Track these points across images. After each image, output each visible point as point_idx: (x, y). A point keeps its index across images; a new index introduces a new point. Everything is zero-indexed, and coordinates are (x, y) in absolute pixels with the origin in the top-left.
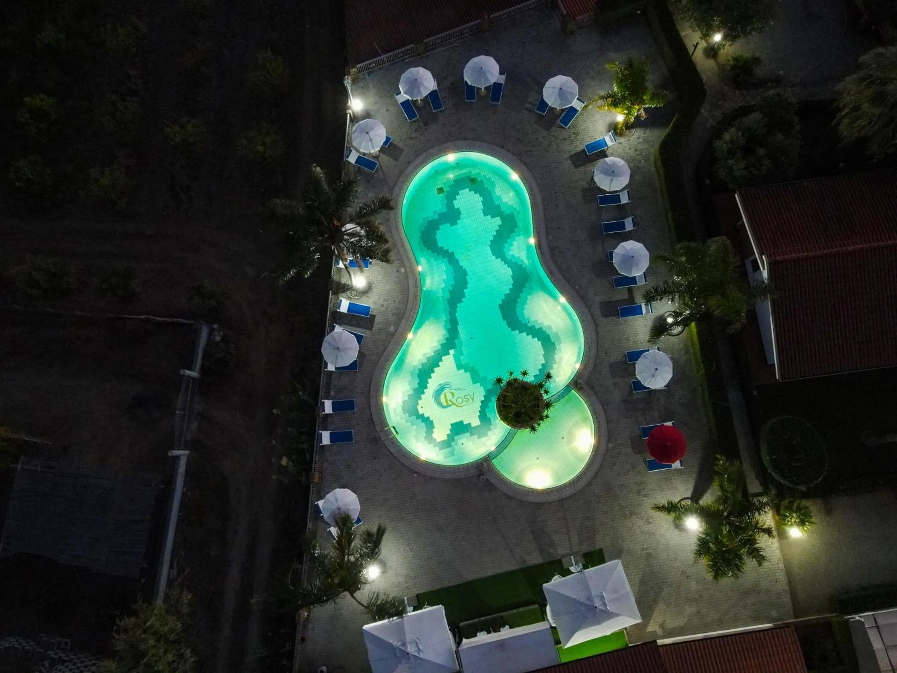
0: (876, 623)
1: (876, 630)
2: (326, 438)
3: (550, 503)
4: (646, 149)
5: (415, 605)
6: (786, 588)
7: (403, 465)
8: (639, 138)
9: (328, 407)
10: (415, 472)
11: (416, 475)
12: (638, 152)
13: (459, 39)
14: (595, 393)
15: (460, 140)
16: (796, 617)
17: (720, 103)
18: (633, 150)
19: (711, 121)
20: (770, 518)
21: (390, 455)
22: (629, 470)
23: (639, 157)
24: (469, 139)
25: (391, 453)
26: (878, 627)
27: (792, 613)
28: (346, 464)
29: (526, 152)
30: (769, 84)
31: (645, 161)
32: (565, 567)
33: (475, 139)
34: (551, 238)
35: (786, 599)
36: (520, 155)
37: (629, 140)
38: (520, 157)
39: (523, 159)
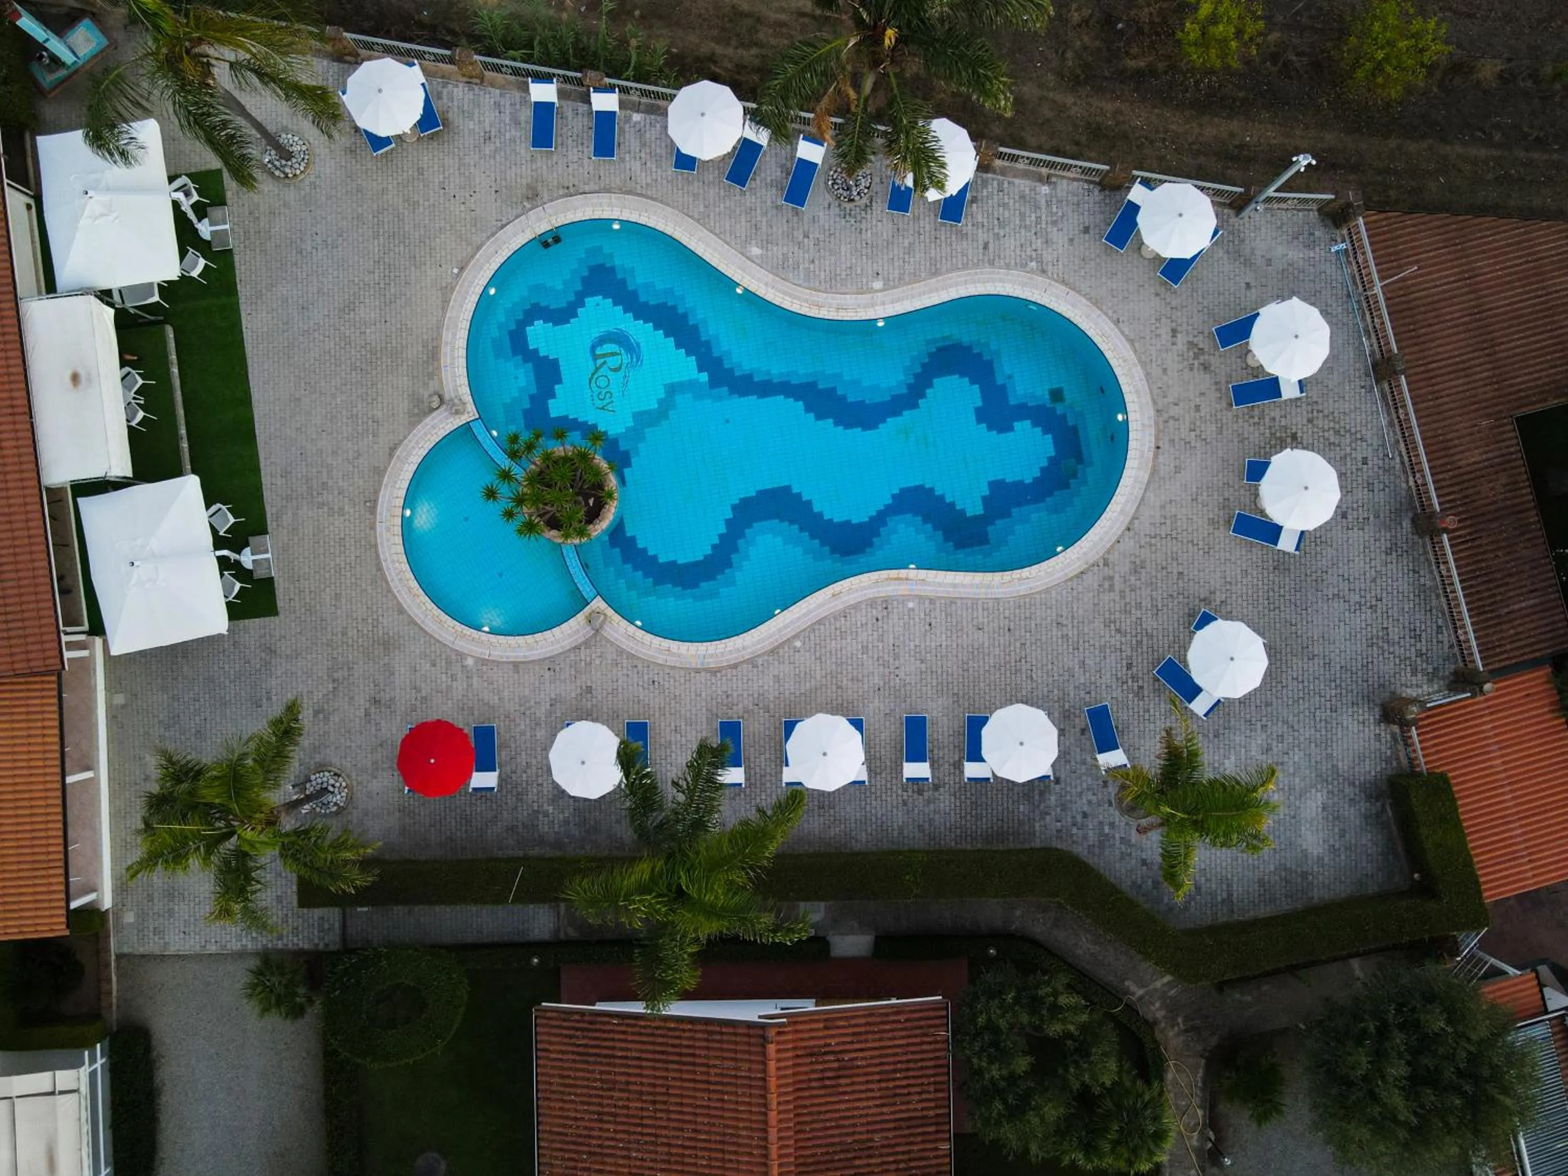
0: (61, 1093)
1: (50, 1089)
2: (543, 92)
3: (373, 527)
4: (1085, 837)
5: (214, 244)
6: (172, 949)
7: (479, 248)
8: (1112, 825)
9: (605, 102)
10: (462, 269)
11: (456, 271)
12: (1079, 818)
13: (1402, 463)
14: (578, 648)
15: (1157, 439)
16: (119, 957)
17: (1180, 1020)
18: (1086, 808)
19: (1140, 992)
20: (301, 945)
21: (499, 224)
22: (420, 691)
23: (1069, 820)
24: (1156, 456)
25: (503, 227)
26: (52, 1093)
27: (126, 950)
28: (493, 133)
29: (1111, 578)
30: (1212, 1135)
31: (1059, 831)
32: (252, 540)
33: (1154, 471)
34: (911, 605)
35: (152, 946)
36: (1106, 564)
37: (1110, 804)
38: (1101, 565)
39: (1096, 568)
